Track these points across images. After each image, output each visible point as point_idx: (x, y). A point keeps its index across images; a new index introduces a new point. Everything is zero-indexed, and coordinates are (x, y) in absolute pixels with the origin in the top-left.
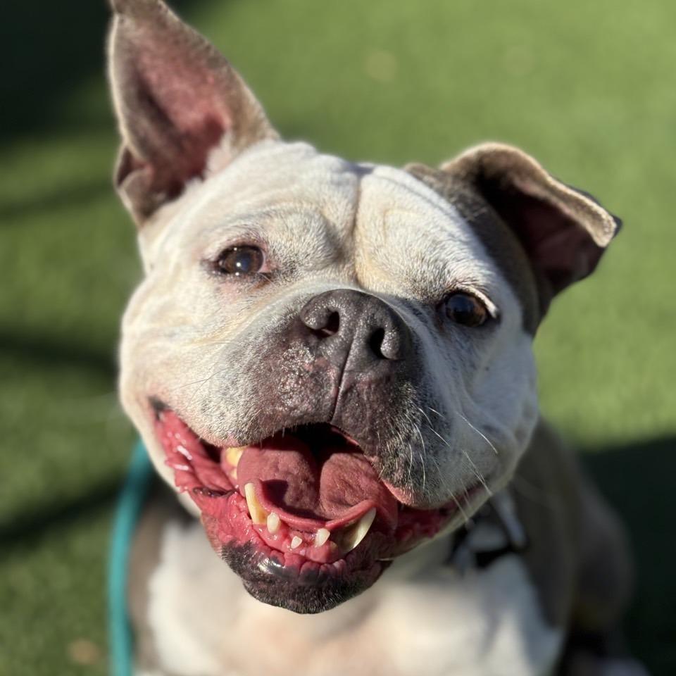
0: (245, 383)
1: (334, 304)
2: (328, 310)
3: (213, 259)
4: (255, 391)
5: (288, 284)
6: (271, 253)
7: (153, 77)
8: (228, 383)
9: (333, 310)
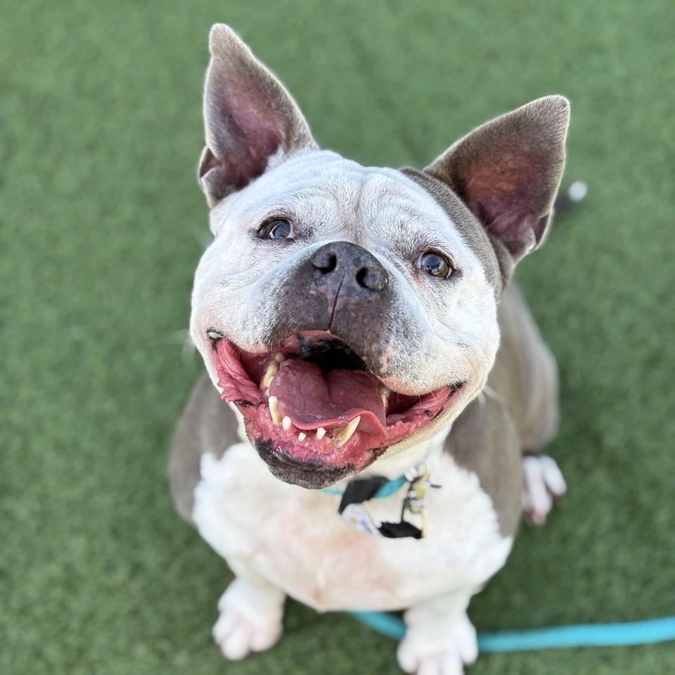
0: (270, 303)
1: (333, 250)
2: (329, 255)
3: (257, 229)
4: (277, 308)
5: (306, 244)
6: (297, 221)
7: (234, 102)
8: (259, 304)
9: (332, 255)
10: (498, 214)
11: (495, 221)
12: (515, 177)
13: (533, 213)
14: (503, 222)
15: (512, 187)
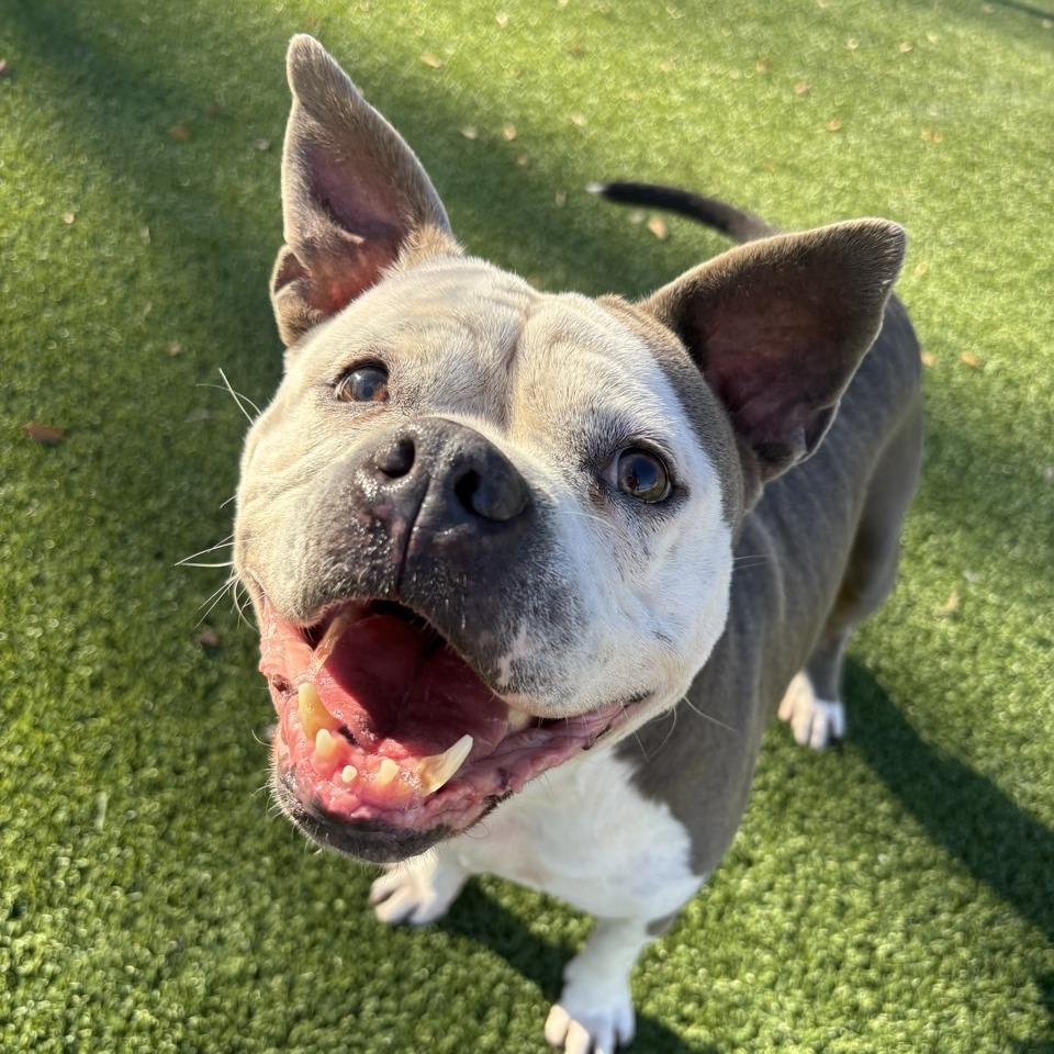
6: (396, 373)
10: (751, 396)
11: (746, 407)
12: (787, 339)
13: (807, 399)
14: (759, 408)
15: (779, 354)
